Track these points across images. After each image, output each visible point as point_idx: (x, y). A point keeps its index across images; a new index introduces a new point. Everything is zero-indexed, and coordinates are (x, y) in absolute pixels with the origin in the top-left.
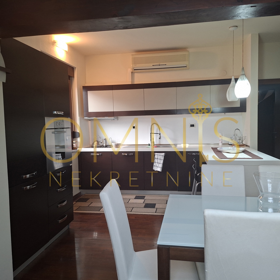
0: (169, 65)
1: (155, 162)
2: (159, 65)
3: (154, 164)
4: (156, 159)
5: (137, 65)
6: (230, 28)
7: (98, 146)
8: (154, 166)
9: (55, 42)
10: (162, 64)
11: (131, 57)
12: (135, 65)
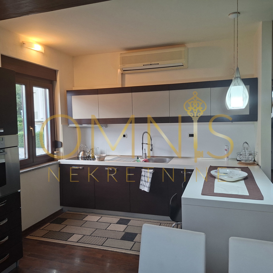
0: (162, 64)
1: (142, 180)
2: (151, 65)
3: (141, 183)
4: (143, 177)
5: (126, 65)
6: (229, 15)
7: (84, 157)
8: (141, 185)
9: (24, 44)
10: (154, 63)
11: (119, 56)
12: (124, 66)
